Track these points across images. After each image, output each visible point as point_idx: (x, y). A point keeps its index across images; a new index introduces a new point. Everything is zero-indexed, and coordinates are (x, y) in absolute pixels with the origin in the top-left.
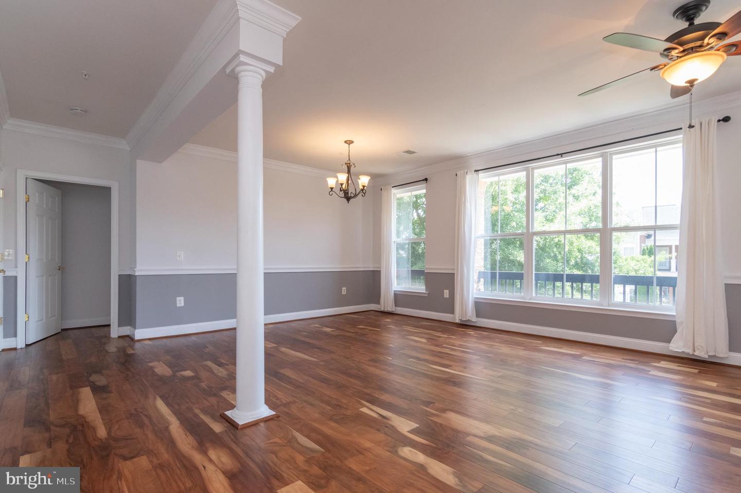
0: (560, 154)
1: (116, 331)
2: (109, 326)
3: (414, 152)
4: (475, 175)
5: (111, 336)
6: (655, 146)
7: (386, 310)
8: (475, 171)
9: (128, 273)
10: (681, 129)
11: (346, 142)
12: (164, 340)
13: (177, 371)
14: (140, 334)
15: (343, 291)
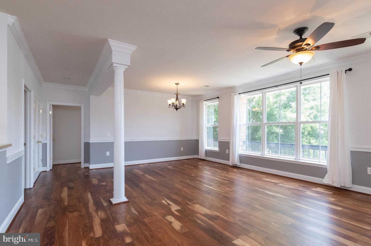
0: (276, 86)
1: (83, 165)
2: (81, 163)
3: (209, 86)
4: (239, 95)
5: (82, 167)
6: (320, 82)
7: (201, 158)
8: (239, 94)
9: (88, 141)
10: (329, 74)
11: (176, 84)
12: (101, 170)
13: (101, 183)
14: (92, 167)
15: (181, 149)
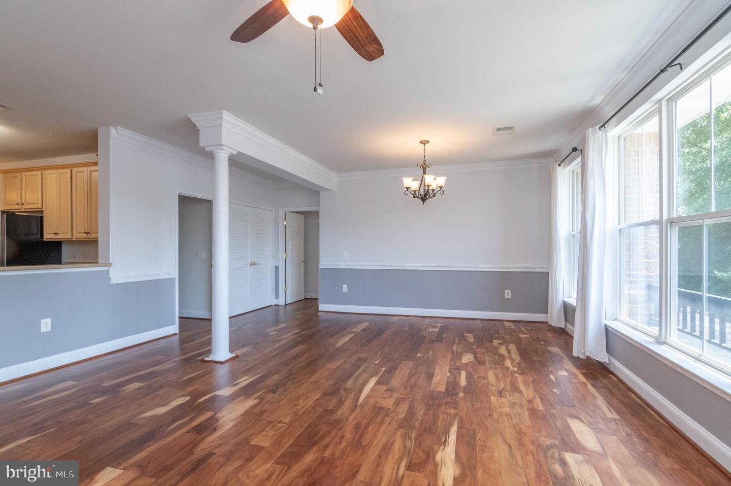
11: (421, 142)
14: (322, 307)
15: (506, 294)
